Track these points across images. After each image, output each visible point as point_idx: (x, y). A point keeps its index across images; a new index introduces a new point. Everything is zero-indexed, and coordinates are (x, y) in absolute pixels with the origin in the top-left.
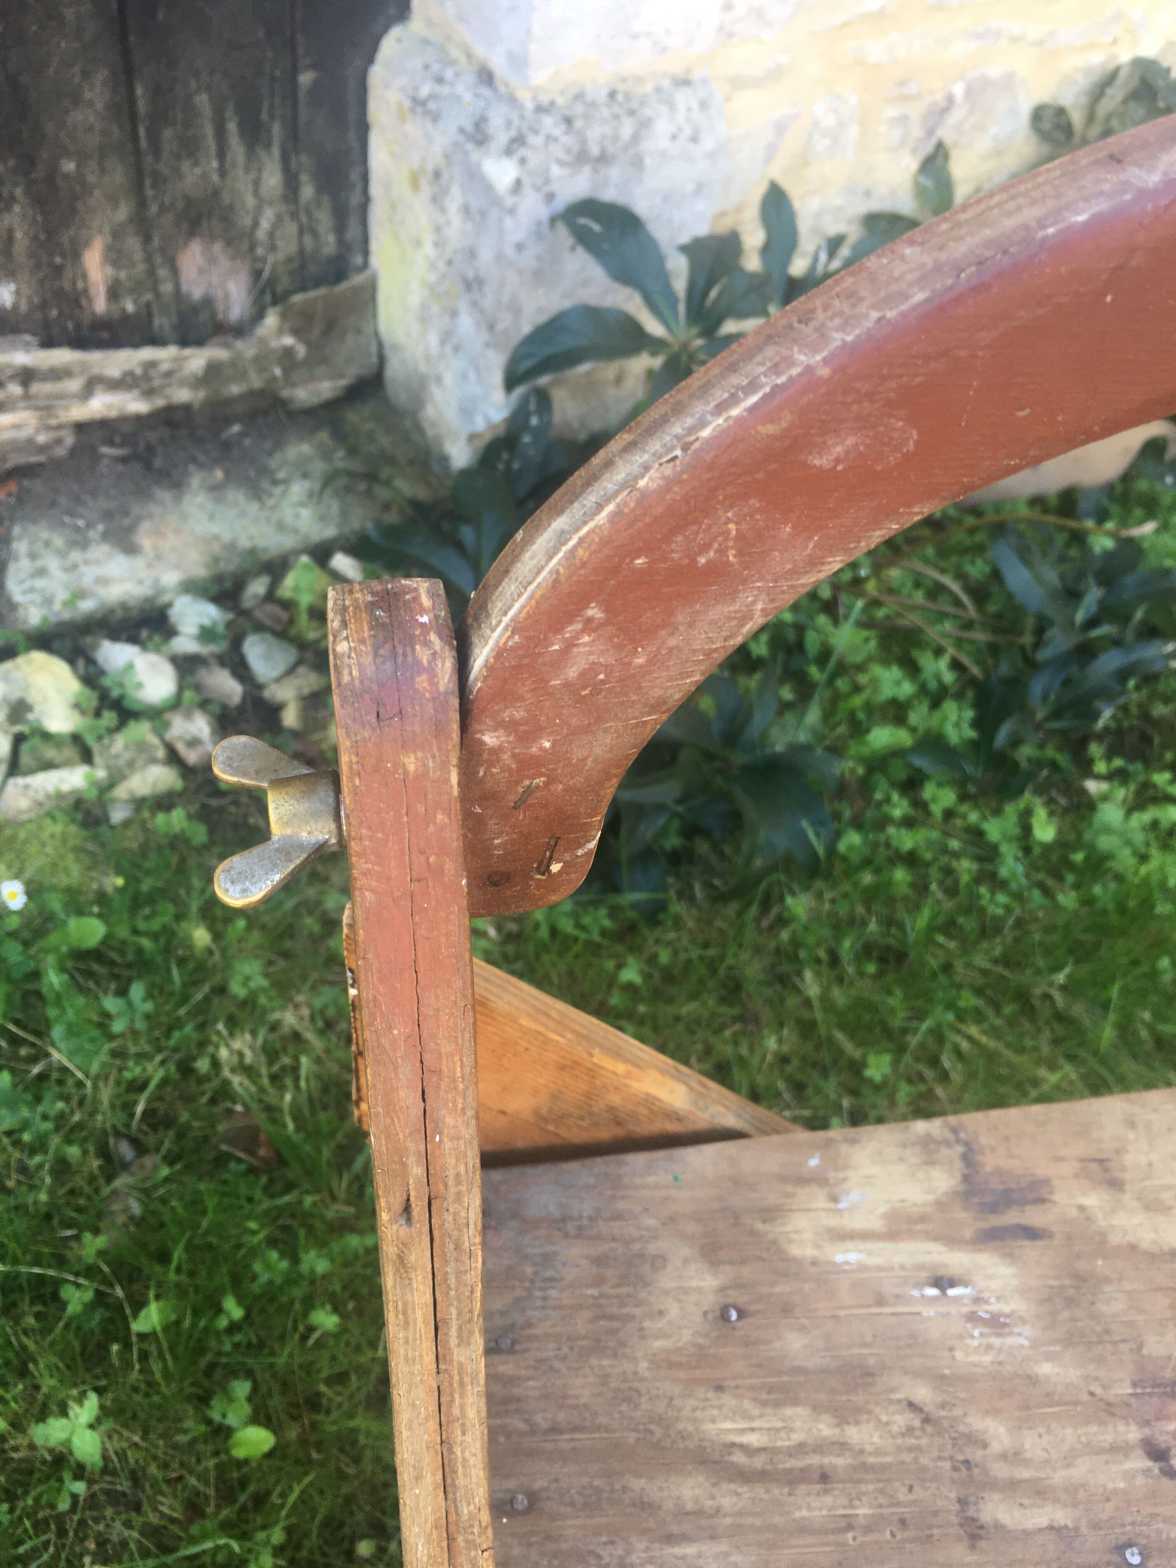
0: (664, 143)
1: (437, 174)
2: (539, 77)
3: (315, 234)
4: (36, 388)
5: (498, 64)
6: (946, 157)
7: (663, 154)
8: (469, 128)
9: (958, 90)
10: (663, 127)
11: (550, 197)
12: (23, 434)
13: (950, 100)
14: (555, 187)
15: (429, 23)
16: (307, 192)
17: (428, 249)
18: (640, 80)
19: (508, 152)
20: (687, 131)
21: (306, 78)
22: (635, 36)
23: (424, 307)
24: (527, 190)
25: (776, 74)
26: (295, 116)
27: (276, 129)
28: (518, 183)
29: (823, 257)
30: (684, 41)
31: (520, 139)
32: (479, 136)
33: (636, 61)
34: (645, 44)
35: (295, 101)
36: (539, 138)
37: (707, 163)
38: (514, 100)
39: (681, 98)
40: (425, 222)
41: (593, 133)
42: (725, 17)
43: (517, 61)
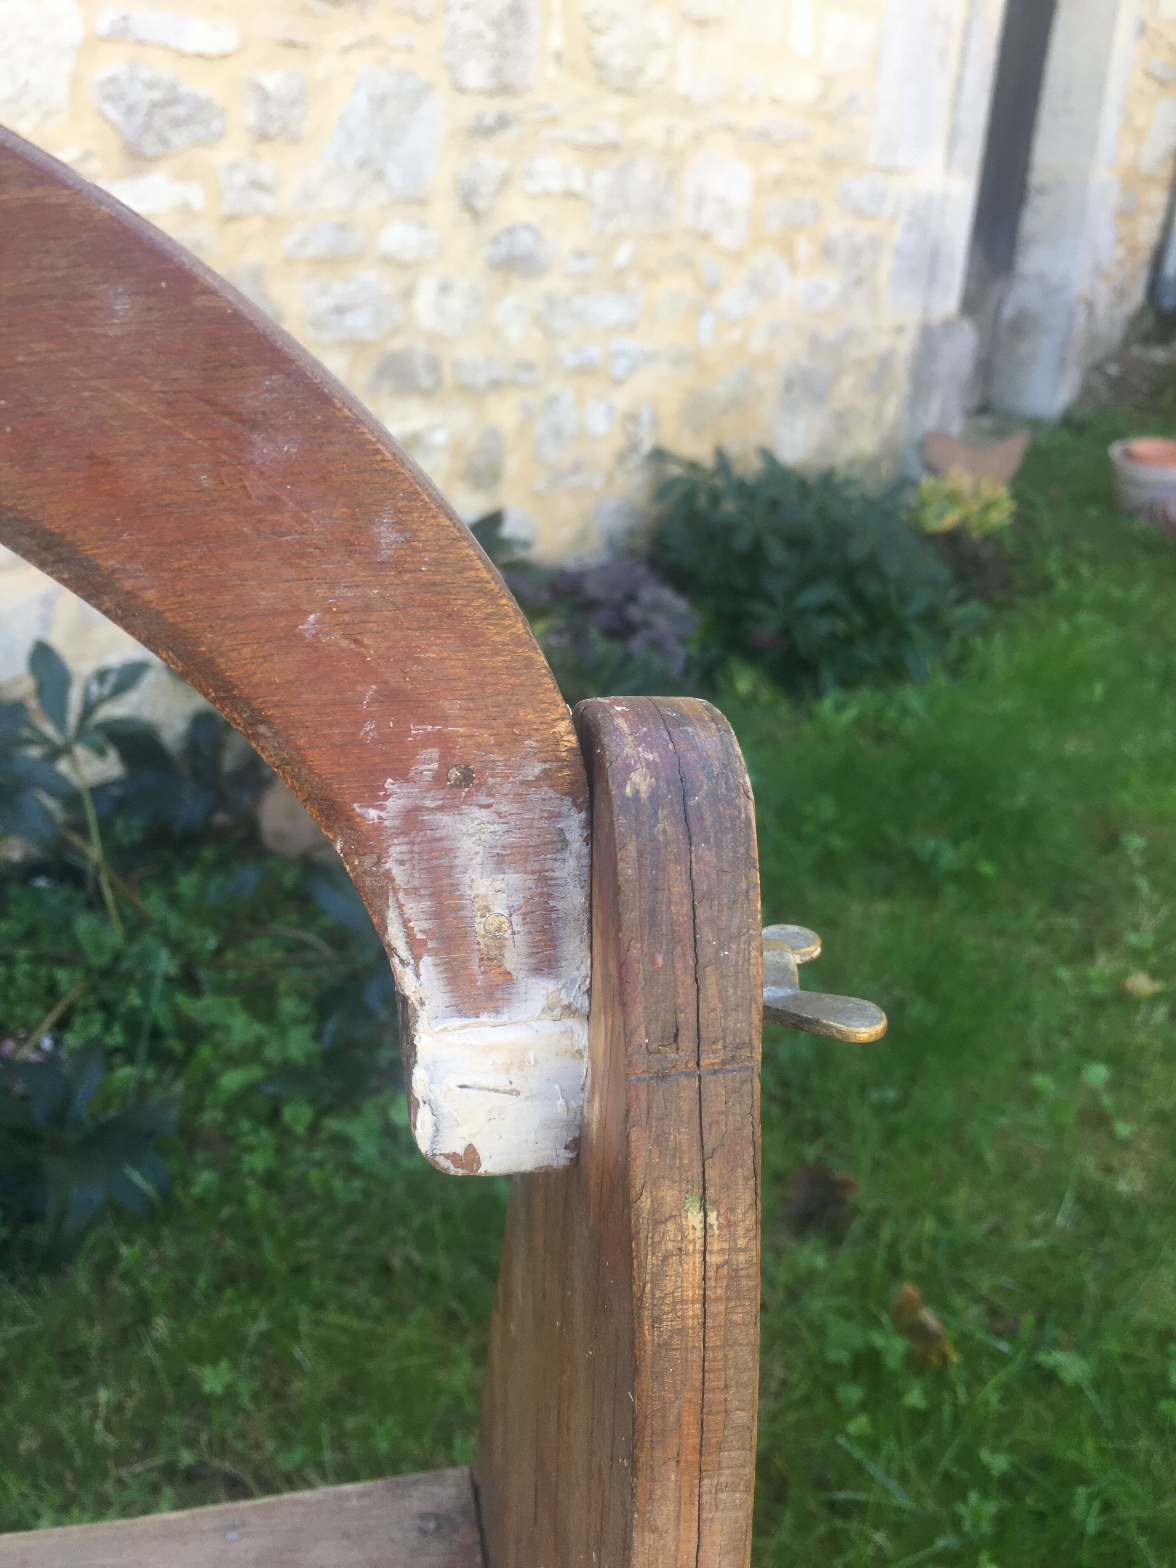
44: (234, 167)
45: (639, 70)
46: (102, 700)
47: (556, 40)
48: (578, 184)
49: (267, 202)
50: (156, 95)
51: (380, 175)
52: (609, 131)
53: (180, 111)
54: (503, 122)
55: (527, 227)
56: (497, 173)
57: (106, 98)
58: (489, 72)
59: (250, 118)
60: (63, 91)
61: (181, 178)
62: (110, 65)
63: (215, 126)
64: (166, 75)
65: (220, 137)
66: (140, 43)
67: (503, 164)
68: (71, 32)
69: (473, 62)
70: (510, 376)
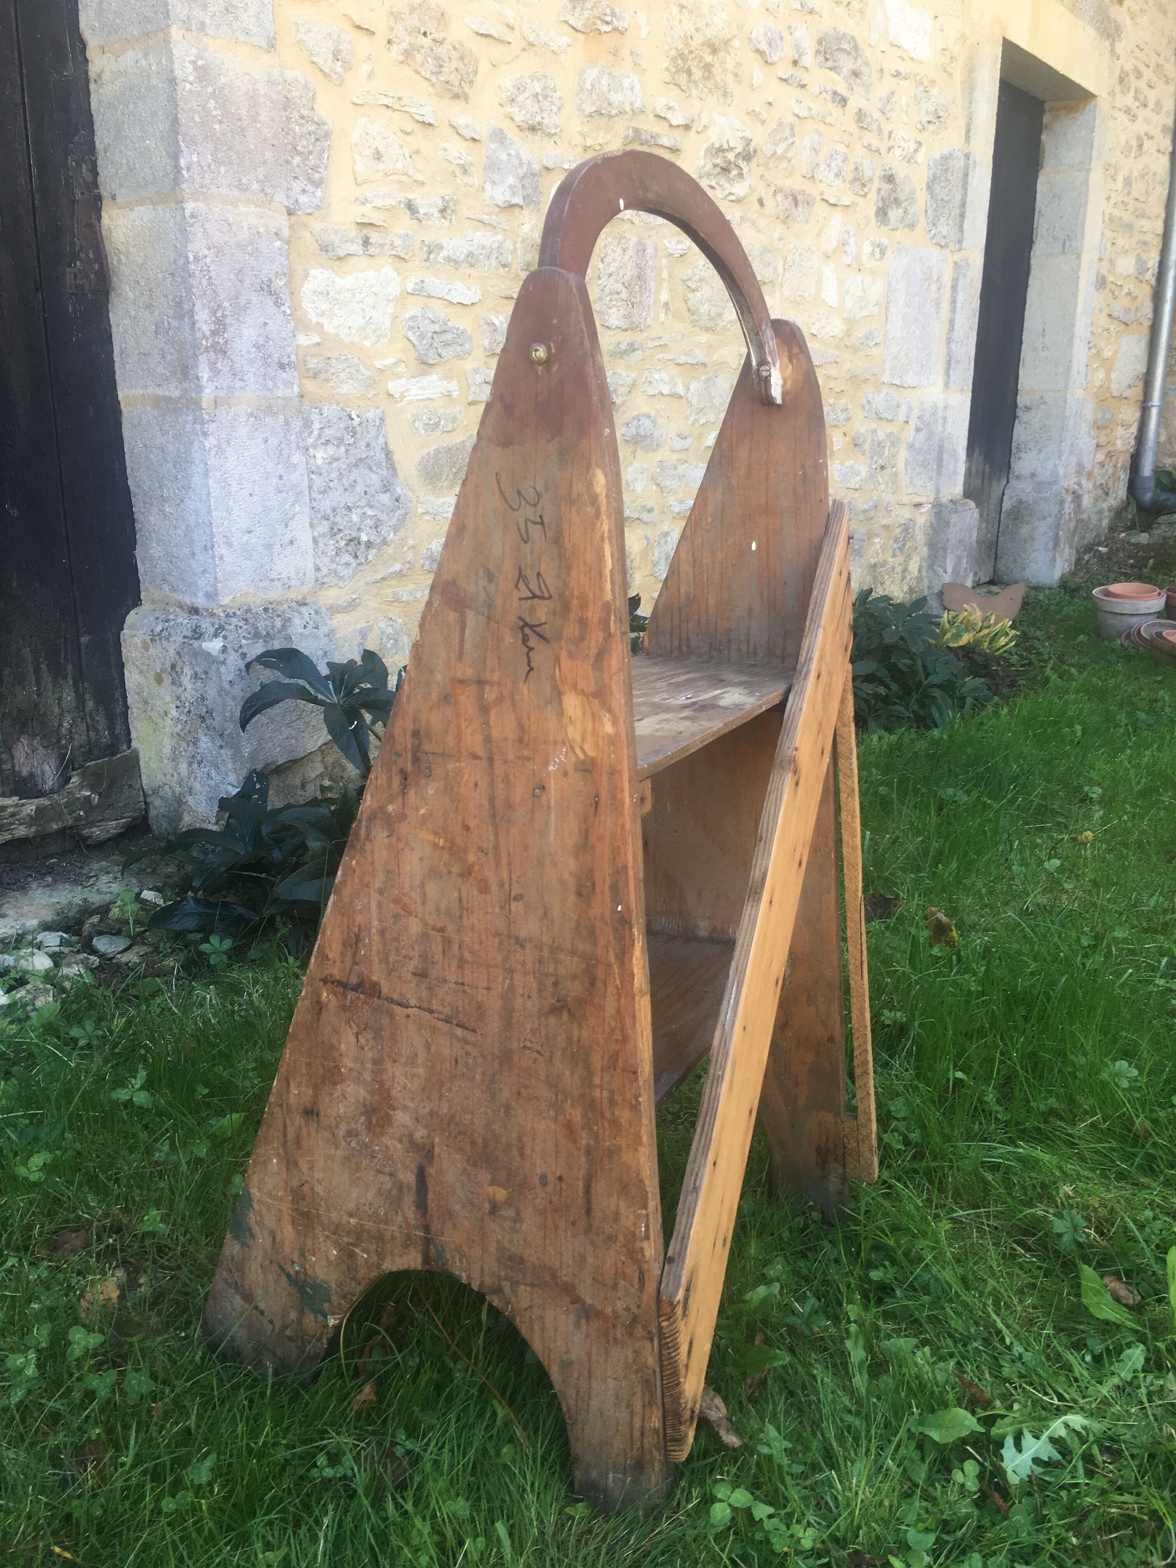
1: (173, 667)
2: (226, 600)
3: (97, 730)
5: (200, 601)
7: (301, 634)
8: (189, 634)
10: (297, 622)
11: (244, 655)
14: (245, 650)
15: (153, 602)
16: (90, 704)
17: (174, 713)
18: (279, 603)
19: (216, 635)
20: (311, 624)
21: (84, 639)
22: (272, 580)
23: (174, 750)
24: (230, 651)
25: (352, 605)
26: (80, 660)
27: (70, 668)
28: (225, 647)
30: (298, 583)
31: (221, 628)
32: (198, 634)
33: (275, 593)
34: (278, 584)
35: (80, 651)
36: (232, 627)
37: (324, 640)
38: (212, 615)
39: (303, 609)
40: (168, 699)
41: (261, 625)
42: (319, 575)
43: (211, 596)
44: (476, 371)
45: (720, 315)
47: (664, 296)
48: (680, 390)
50: (437, 328)
52: (700, 355)
53: (448, 337)
54: (632, 348)
55: (648, 416)
56: (629, 381)
57: (411, 328)
58: (624, 316)
59: (486, 343)
60: (388, 323)
61: (446, 378)
62: (413, 309)
63: (467, 346)
64: (443, 316)
65: (469, 353)
66: (429, 296)
67: (633, 375)
68: (394, 289)
69: (614, 310)
70: (636, 515)
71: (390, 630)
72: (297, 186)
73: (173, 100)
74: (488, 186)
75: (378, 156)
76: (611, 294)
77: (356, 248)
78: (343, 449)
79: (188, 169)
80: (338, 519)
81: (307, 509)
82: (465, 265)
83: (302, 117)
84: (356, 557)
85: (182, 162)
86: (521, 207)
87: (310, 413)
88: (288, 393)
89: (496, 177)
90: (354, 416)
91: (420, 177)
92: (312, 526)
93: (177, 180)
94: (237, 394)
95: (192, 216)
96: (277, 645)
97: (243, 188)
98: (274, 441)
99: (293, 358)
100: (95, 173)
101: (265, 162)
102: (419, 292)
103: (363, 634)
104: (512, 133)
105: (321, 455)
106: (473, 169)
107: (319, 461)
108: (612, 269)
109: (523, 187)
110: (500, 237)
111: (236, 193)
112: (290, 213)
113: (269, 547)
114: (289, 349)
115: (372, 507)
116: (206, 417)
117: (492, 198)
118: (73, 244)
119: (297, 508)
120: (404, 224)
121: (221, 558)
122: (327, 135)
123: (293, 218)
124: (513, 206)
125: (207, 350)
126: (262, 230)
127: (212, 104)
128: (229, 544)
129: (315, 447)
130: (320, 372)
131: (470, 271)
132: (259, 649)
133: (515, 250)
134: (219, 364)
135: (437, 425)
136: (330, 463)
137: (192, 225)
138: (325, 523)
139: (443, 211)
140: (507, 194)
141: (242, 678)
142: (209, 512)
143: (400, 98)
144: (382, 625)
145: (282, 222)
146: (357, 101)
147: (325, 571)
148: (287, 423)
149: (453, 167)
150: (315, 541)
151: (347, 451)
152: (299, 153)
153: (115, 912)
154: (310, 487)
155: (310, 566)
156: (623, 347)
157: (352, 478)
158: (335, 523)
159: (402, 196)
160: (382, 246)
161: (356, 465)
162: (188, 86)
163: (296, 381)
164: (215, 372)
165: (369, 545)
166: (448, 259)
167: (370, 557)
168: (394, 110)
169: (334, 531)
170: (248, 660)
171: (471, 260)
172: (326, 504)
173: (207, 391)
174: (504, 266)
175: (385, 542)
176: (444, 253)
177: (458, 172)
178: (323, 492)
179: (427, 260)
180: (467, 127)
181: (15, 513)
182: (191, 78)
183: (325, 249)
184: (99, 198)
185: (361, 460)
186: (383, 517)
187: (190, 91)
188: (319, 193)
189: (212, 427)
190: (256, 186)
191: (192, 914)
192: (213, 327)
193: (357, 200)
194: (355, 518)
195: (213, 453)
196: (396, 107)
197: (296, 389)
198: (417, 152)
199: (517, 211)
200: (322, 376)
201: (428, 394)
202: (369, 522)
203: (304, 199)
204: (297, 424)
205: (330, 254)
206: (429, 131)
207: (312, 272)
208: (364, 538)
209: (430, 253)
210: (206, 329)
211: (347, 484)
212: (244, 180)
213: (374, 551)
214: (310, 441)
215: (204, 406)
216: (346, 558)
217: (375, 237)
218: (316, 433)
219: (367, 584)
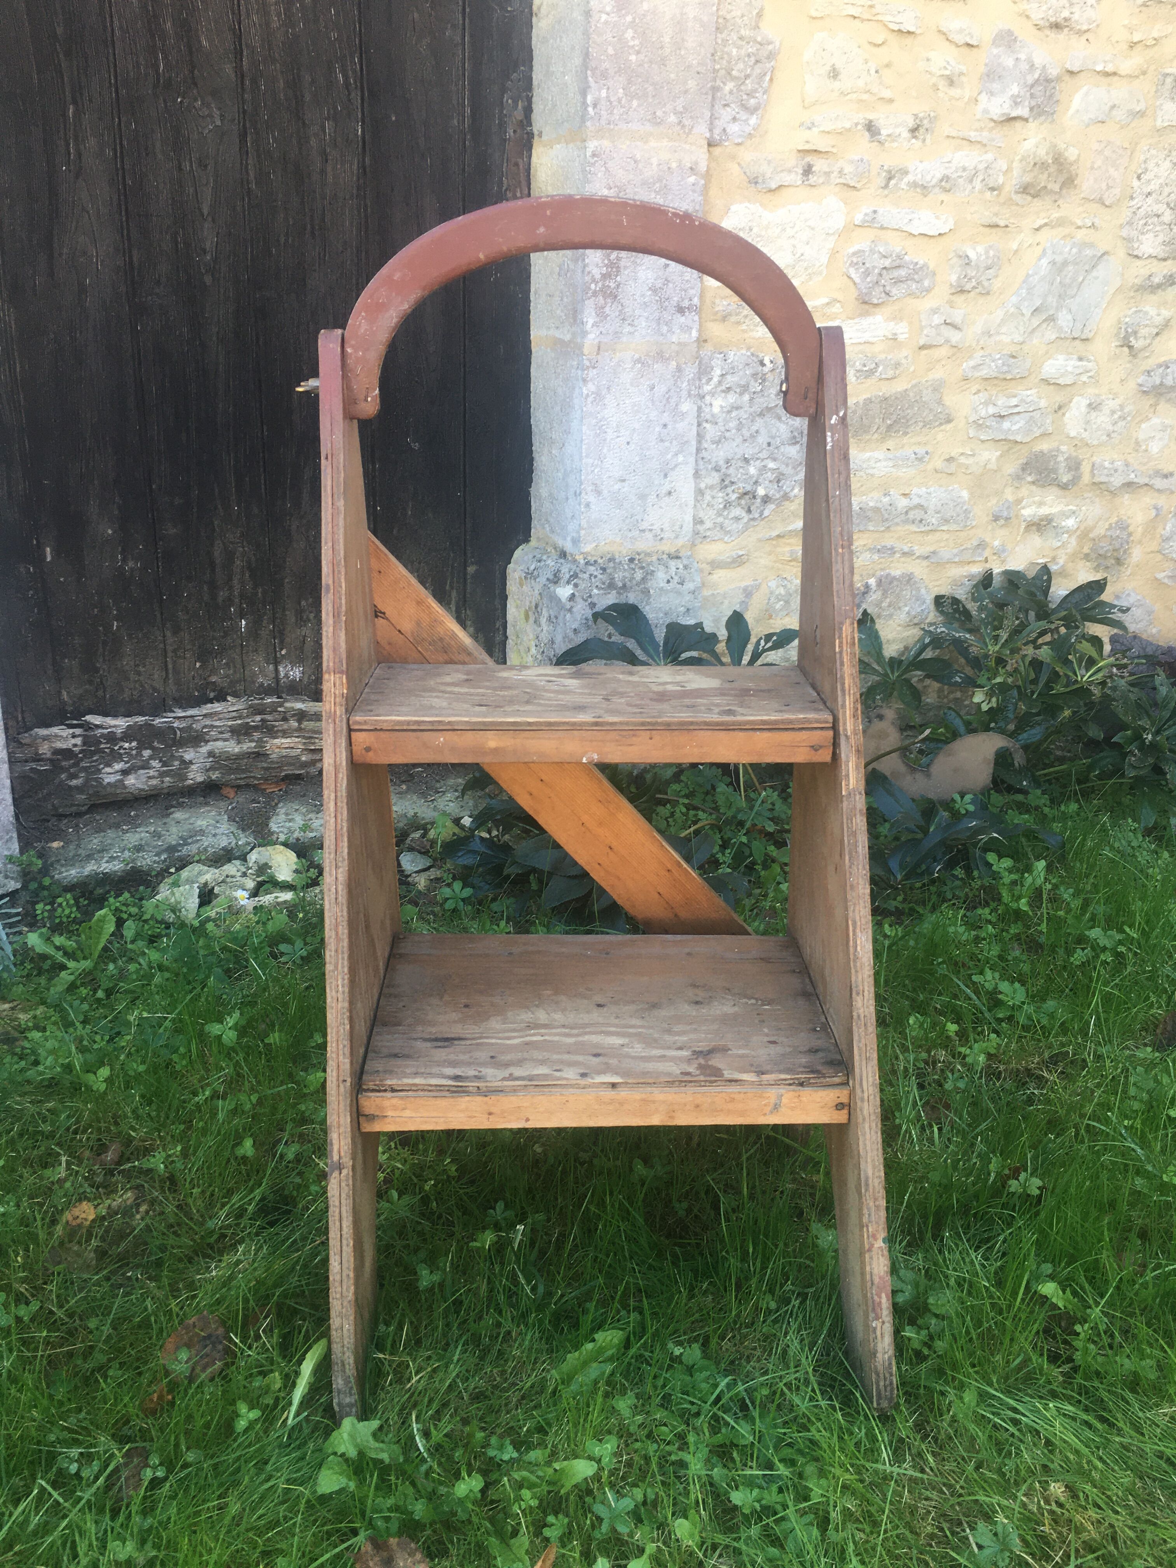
0: (663, 584)
1: (536, 606)
2: (588, 548)
4: (305, 724)
5: (568, 547)
6: (873, 621)
7: (661, 589)
8: (551, 578)
9: (872, 582)
10: (661, 575)
11: (593, 605)
12: (294, 753)
13: (867, 586)
14: (595, 600)
15: (539, 539)
17: (533, 650)
18: (648, 554)
19: (568, 582)
20: (676, 579)
21: (471, 569)
22: (643, 531)
24: (578, 599)
25: (738, 561)
26: (465, 590)
27: (454, 594)
28: (573, 595)
29: (762, 642)
30: (673, 535)
31: (575, 576)
32: (556, 580)
33: (644, 544)
34: (649, 535)
35: (465, 580)
36: (586, 576)
37: (691, 597)
38: (575, 561)
39: (673, 564)
40: (531, 636)
41: (618, 576)
42: (700, 528)
43: (576, 542)
44: (935, 311)
46: (764, 651)
49: (955, 337)
50: (887, 263)
51: (1051, 319)
53: (903, 273)
56: (1158, 320)
57: (852, 264)
58: (1164, 243)
59: (954, 278)
60: (824, 259)
61: (894, 319)
62: (861, 242)
63: (926, 283)
64: (898, 249)
65: (928, 290)
66: (882, 228)
67: (1166, 313)
68: (838, 221)
69: (1150, 235)
70: (1146, 481)
71: (782, 591)
72: (726, 114)
73: (586, 34)
74: (983, 98)
75: (834, 74)
76: (1147, 216)
77: (795, 178)
78: (746, 397)
79: (595, 106)
80: (731, 471)
81: (692, 460)
82: (937, 190)
83: (741, 38)
84: (749, 511)
85: (589, 99)
86: (1026, 120)
87: (711, 359)
88: (684, 338)
89: (996, 86)
90: (767, 361)
91: (887, 94)
92: (697, 475)
93: (583, 119)
94: (624, 339)
95: (594, 155)
96: (632, 598)
97: (656, 122)
98: (661, 389)
99: (696, 301)
100: (528, 110)
101: (686, 92)
102: (871, 222)
103: (748, 593)
104: (1024, 32)
105: (718, 404)
106: (964, 79)
107: (716, 410)
108: (1151, 187)
109: (1032, 96)
110: (990, 157)
111: (648, 127)
112: (711, 144)
113: (643, 497)
114: (692, 292)
115: (775, 460)
116: (587, 363)
117: (986, 111)
118: (501, 183)
119: (681, 458)
120: (862, 147)
121: (588, 505)
122: (771, 56)
123: (717, 151)
124: (1014, 119)
125: (595, 294)
126: (674, 165)
127: (630, 34)
128: (599, 493)
129: (713, 394)
130: (730, 314)
131: (944, 197)
132: (611, 599)
133: (1009, 170)
134: (607, 310)
135: (872, 372)
136: (729, 412)
137: (593, 164)
138: (715, 474)
139: (914, 131)
140: (1006, 106)
141: (588, 627)
142: (581, 459)
143: (871, 7)
144: (773, 584)
145: (701, 156)
146: (814, 14)
147: (708, 524)
148: (679, 369)
149: (934, 80)
150: (700, 492)
151: (751, 399)
152: (733, 78)
153: (432, 834)
154: (700, 437)
155: (689, 518)
156: (1156, 280)
157: (754, 428)
158: (726, 475)
159: (861, 117)
160: (827, 174)
161: (761, 414)
162: (604, 17)
163: (696, 326)
164: (601, 315)
165: (766, 500)
166: (914, 185)
167: (766, 513)
168: (863, 20)
169: (725, 483)
170: (597, 609)
171: (946, 184)
172: (719, 455)
173: (591, 336)
174: (992, 189)
175: (786, 497)
176: (910, 178)
177: (942, 84)
178: (718, 442)
179: (886, 186)
180: (961, 31)
181: (416, 446)
182: (608, 9)
183: (754, 181)
184: (530, 136)
185: (769, 409)
186: (789, 471)
187: (606, 22)
188: (753, 120)
189: (592, 373)
190: (672, 118)
191: (475, 852)
192: (604, 270)
193: (801, 125)
194: (752, 470)
195: (590, 399)
196: (866, 16)
197: (695, 334)
198: (888, 66)
199: (1018, 124)
200: (733, 319)
201: (867, 337)
202: (770, 475)
203: (734, 128)
204: (690, 371)
205: (759, 187)
206: (909, 40)
207: (734, 208)
208: (761, 492)
209: (890, 179)
210: (597, 273)
211: (747, 434)
212: (659, 113)
213: (772, 506)
214: (707, 388)
215: (586, 351)
216: (737, 512)
217: (820, 165)
218: (716, 379)
219: (759, 540)
